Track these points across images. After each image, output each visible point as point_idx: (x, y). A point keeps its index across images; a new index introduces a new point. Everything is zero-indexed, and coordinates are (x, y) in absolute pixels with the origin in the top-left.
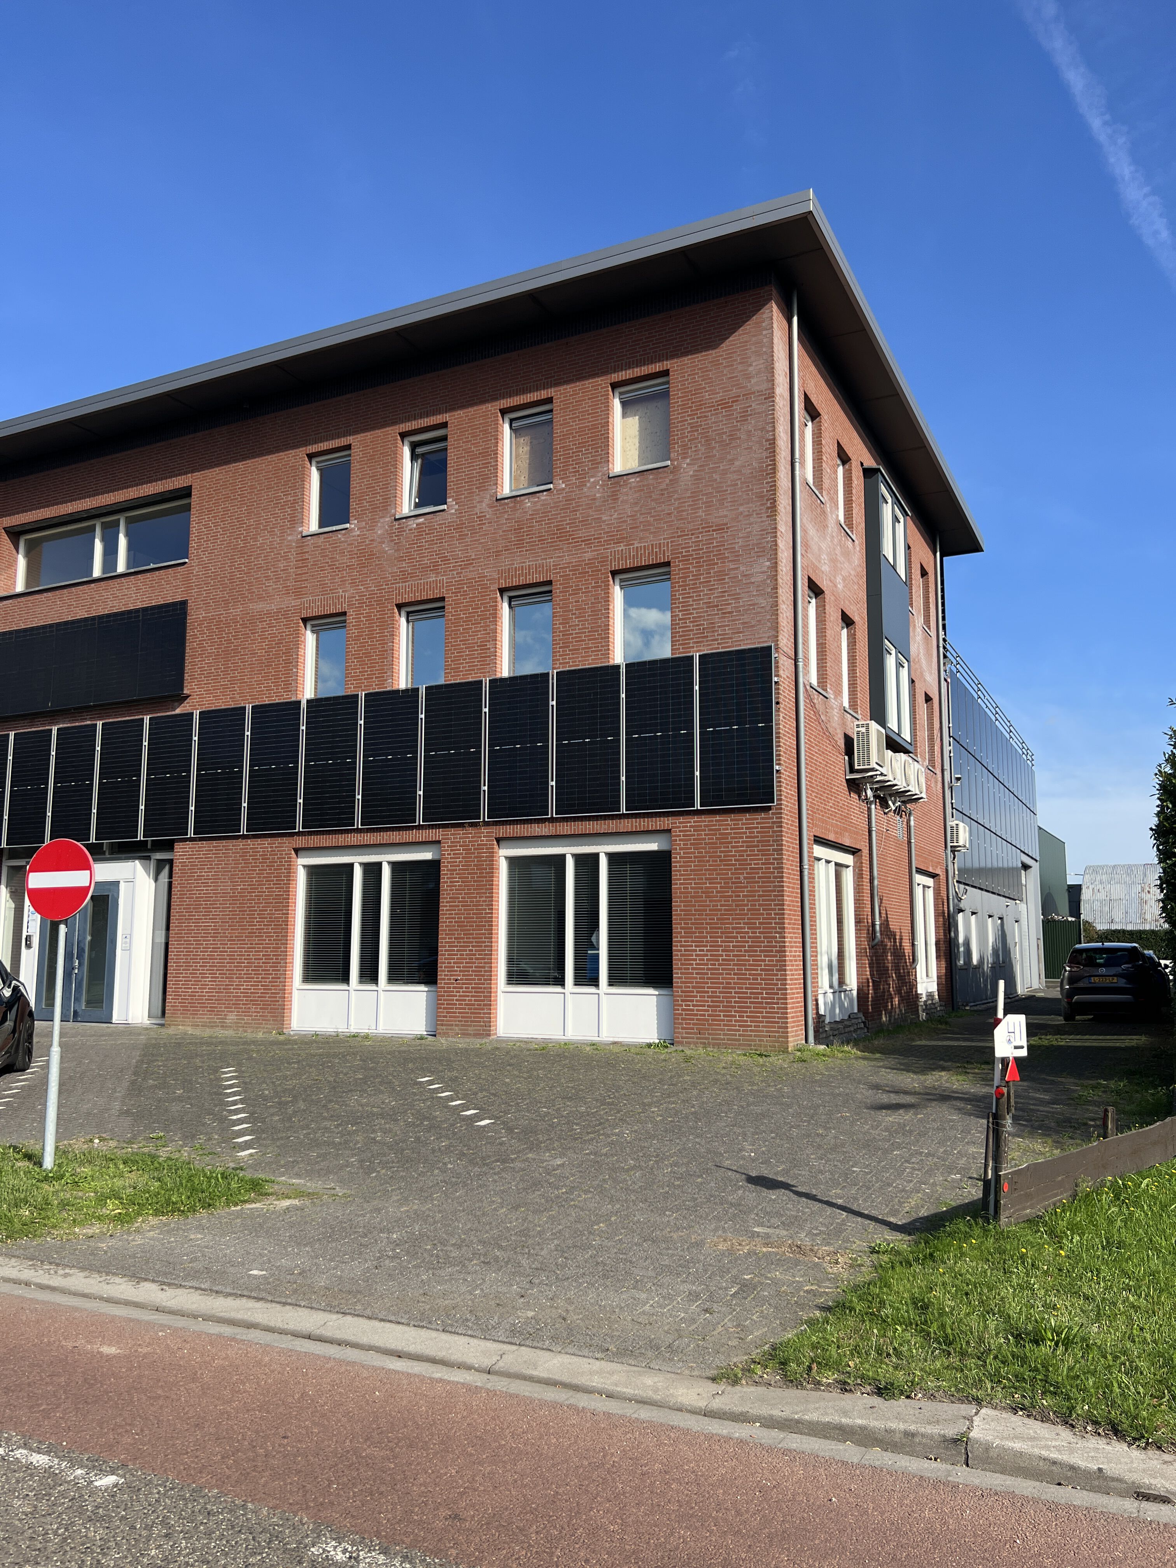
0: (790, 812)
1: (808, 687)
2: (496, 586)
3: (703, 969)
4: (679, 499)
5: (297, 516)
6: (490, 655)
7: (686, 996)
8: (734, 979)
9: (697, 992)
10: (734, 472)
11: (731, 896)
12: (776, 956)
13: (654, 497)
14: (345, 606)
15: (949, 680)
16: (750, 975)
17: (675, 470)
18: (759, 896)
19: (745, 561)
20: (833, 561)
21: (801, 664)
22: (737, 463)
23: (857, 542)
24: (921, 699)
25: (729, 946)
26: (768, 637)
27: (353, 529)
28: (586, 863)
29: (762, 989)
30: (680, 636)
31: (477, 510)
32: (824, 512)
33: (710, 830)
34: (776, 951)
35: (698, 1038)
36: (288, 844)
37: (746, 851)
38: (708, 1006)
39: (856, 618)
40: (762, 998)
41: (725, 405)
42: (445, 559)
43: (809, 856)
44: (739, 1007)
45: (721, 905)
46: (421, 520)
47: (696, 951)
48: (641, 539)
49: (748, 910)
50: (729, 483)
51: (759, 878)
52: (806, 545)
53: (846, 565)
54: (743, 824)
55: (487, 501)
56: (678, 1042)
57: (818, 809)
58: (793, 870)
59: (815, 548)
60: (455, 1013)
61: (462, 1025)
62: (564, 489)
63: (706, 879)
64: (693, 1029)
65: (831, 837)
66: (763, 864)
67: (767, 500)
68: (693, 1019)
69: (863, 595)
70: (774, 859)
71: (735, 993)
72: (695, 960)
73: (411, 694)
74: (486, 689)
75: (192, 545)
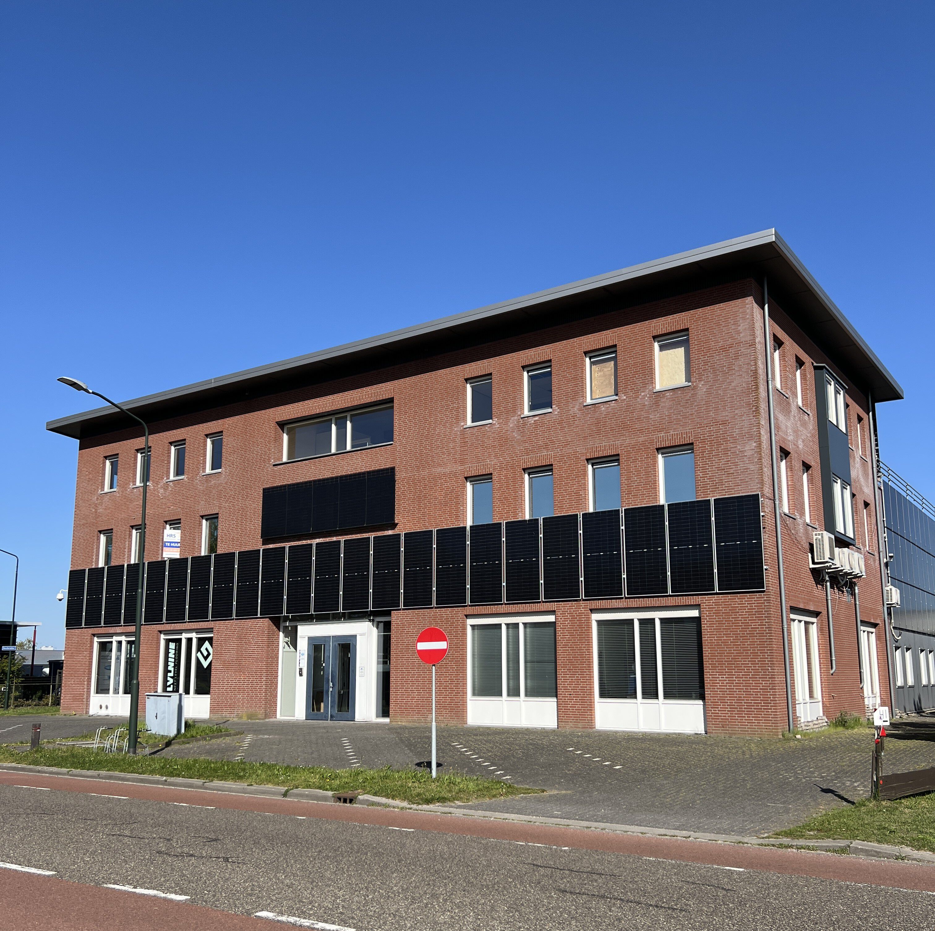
0: (775, 593)
1: (783, 515)
2: (585, 458)
3: (724, 689)
4: (698, 405)
5: (460, 416)
6: (581, 499)
7: (714, 705)
8: (743, 694)
9: (721, 702)
10: (731, 389)
11: (740, 645)
12: (769, 681)
13: (681, 404)
14: (491, 470)
15: (882, 488)
16: (753, 692)
17: (695, 388)
18: (757, 644)
19: (740, 443)
20: (796, 431)
21: (777, 502)
22: (733, 384)
23: (811, 415)
24: (861, 505)
25: (740, 675)
26: (757, 488)
27: (495, 424)
28: (647, 624)
29: (761, 700)
30: (701, 487)
31: (571, 412)
32: (789, 403)
33: (725, 605)
34: (769, 678)
35: (722, 730)
36: (460, 612)
37: (748, 617)
38: (728, 711)
39: (812, 463)
40: (761, 706)
41: (724, 349)
42: (552, 442)
43: (787, 619)
44: (747, 711)
45: (734, 650)
46: (537, 418)
47: (719, 678)
48: (674, 429)
49: (751, 653)
50: (729, 396)
51: (757, 633)
52: (778, 428)
53: (805, 432)
54: (745, 601)
55: (577, 407)
56: (710, 732)
57: (792, 590)
58: (777, 628)
59: (783, 427)
60: (570, 714)
61: (574, 722)
62: (625, 400)
63: (724, 634)
64: (719, 724)
65: (801, 606)
66: (759, 625)
67: (753, 406)
68: (719, 719)
69: (816, 448)
70: (766, 622)
71: (745, 703)
72: (719, 683)
73: (534, 522)
74: (580, 519)
75: (396, 433)
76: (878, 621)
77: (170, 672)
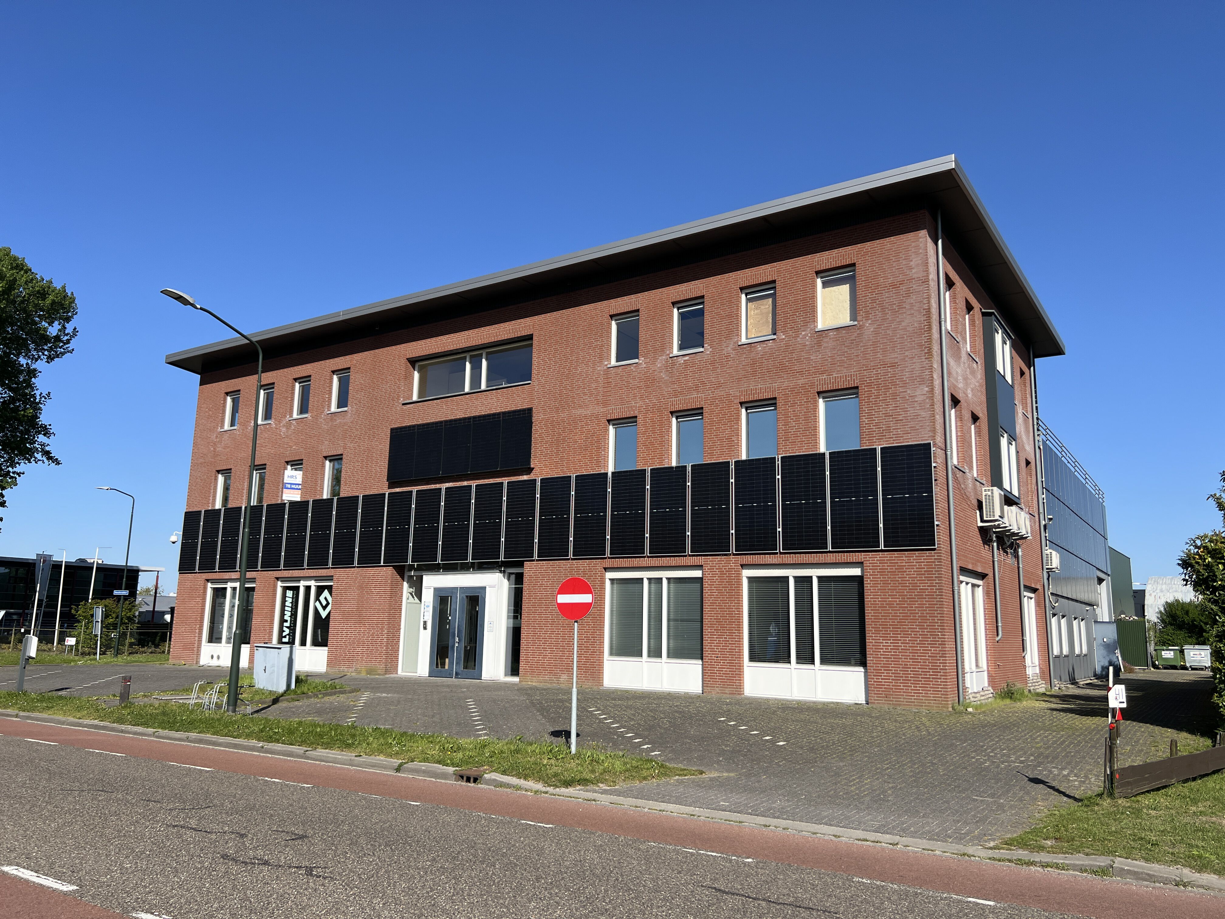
0: (946, 552)
1: (953, 467)
2: (738, 401)
3: (888, 655)
4: (864, 346)
5: (604, 355)
6: (735, 446)
7: (876, 673)
8: (910, 662)
9: (885, 670)
10: (902, 329)
11: (907, 607)
12: (939, 647)
13: (846, 345)
14: (636, 413)
15: (1041, 447)
16: (921, 659)
17: (861, 327)
18: (926, 607)
19: (911, 387)
20: (965, 379)
21: (949, 453)
22: (903, 324)
23: (979, 363)
24: (1023, 464)
25: (906, 640)
26: (929, 437)
27: (641, 363)
28: (804, 582)
29: (929, 669)
30: (866, 435)
31: (724, 352)
32: (959, 348)
33: (890, 563)
34: (939, 644)
35: (885, 700)
36: (598, 564)
37: (917, 577)
38: (892, 679)
39: (980, 415)
40: (930, 675)
41: (894, 286)
42: (703, 383)
43: (958, 581)
44: (913, 680)
45: (900, 613)
46: (687, 358)
47: (883, 643)
48: (838, 371)
49: (919, 616)
50: (898, 336)
51: (926, 595)
52: (949, 373)
53: (973, 380)
54: (914, 559)
55: (731, 346)
56: (872, 703)
57: (961, 549)
58: (948, 590)
59: (954, 373)
60: (716, 679)
61: (721, 687)
62: (784, 339)
63: (889, 595)
64: (882, 694)
65: (970, 567)
66: (928, 586)
67: (926, 348)
68: (882, 688)
69: (984, 398)
70: (936, 583)
71: (911, 671)
72: (883, 649)
73: (681, 469)
74: (732, 467)
75: (534, 372)
76: (1038, 587)
77: (286, 621)
